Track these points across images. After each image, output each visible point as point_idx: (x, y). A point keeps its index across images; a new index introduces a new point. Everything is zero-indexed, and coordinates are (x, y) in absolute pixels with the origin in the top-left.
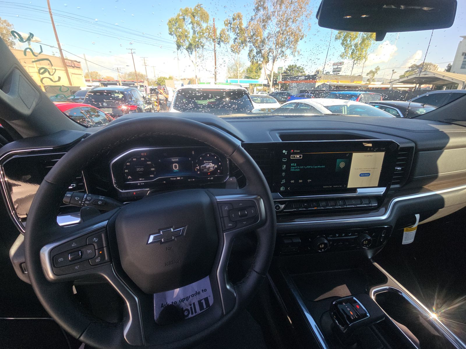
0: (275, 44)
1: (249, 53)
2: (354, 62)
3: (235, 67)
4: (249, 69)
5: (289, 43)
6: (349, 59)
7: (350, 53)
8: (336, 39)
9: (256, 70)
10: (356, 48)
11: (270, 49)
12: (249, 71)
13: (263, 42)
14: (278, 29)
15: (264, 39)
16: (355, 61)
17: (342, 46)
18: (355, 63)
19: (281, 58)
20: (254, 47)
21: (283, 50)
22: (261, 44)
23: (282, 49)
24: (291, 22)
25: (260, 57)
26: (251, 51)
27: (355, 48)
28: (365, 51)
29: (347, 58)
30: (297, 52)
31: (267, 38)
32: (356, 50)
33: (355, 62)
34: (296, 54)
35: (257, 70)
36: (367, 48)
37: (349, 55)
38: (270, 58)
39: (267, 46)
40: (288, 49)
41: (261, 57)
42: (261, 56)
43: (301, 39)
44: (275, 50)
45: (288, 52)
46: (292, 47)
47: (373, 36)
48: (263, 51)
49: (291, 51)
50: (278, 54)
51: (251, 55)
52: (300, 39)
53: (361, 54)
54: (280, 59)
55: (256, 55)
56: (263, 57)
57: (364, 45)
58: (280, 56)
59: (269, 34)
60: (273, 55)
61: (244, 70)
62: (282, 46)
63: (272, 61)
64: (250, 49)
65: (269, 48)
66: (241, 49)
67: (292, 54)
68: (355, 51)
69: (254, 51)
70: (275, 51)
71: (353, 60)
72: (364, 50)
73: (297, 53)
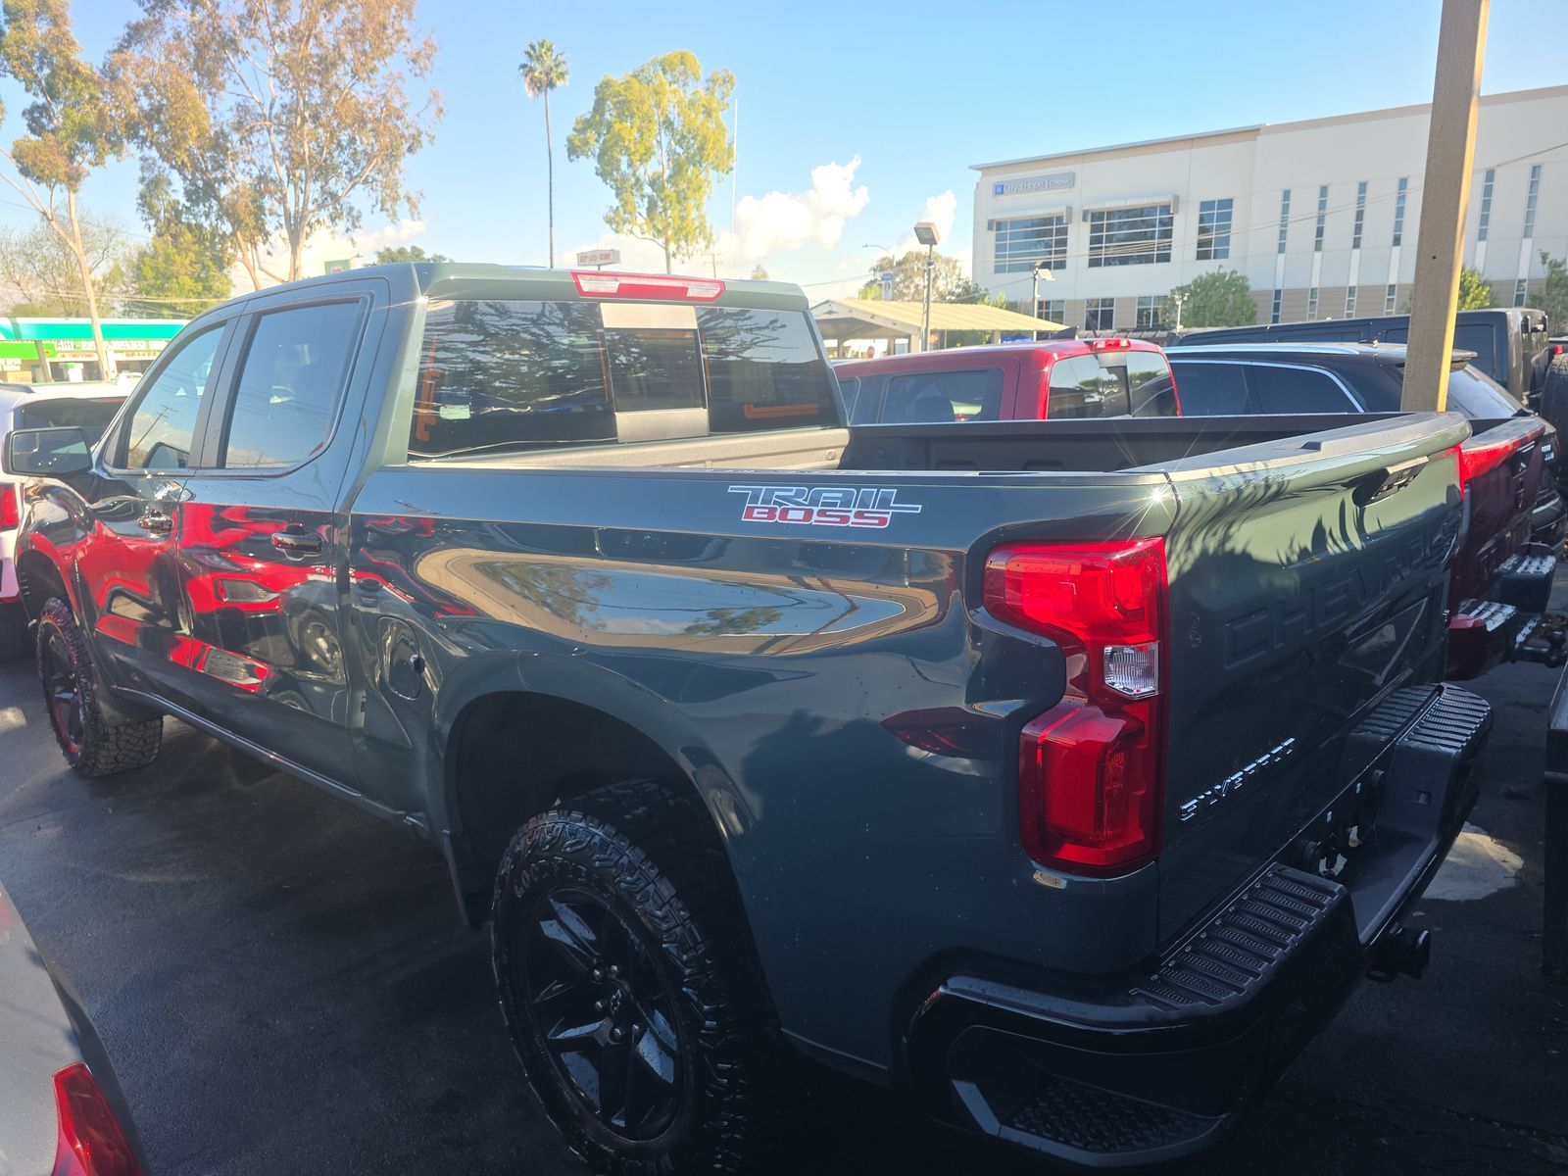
0: (287, 162)
1: (142, 196)
2: (666, 249)
3: (50, 251)
4: (147, 260)
5: (357, 163)
6: (644, 236)
7: (644, 212)
8: (573, 151)
9: (198, 267)
10: (662, 195)
11: (260, 179)
12: (149, 274)
13: (218, 144)
14: (287, 98)
15: (222, 134)
16: (667, 242)
17: (605, 181)
18: (671, 251)
19: (328, 223)
20: (166, 165)
21: (334, 185)
22: (208, 154)
23: (327, 183)
24: (346, 74)
25: (213, 217)
26: (153, 186)
27: (655, 194)
28: (698, 207)
29: (636, 230)
30: (404, 201)
31: (239, 126)
32: (662, 201)
33: (672, 247)
34: (402, 207)
35: (204, 267)
36: (701, 197)
37: (640, 220)
38: (271, 222)
39: (242, 165)
40: (359, 187)
41: (219, 218)
42: (215, 208)
43: (410, 150)
44: (291, 186)
45: (359, 198)
46: (374, 180)
47: (709, 155)
48: (224, 191)
49: (374, 195)
50: (311, 207)
51: (160, 205)
52: (406, 146)
53: (683, 218)
54: (323, 228)
55: (188, 204)
56: (228, 212)
57: (685, 186)
58: (324, 215)
59: (243, 109)
60: (286, 209)
61: (117, 267)
62: (324, 171)
63: (285, 233)
64: (149, 175)
65: (255, 172)
66: (86, 165)
67: (382, 210)
68: (660, 204)
69: (170, 184)
70: (290, 191)
71: (661, 241)
72: (691, 203)
73: (407, 206)
